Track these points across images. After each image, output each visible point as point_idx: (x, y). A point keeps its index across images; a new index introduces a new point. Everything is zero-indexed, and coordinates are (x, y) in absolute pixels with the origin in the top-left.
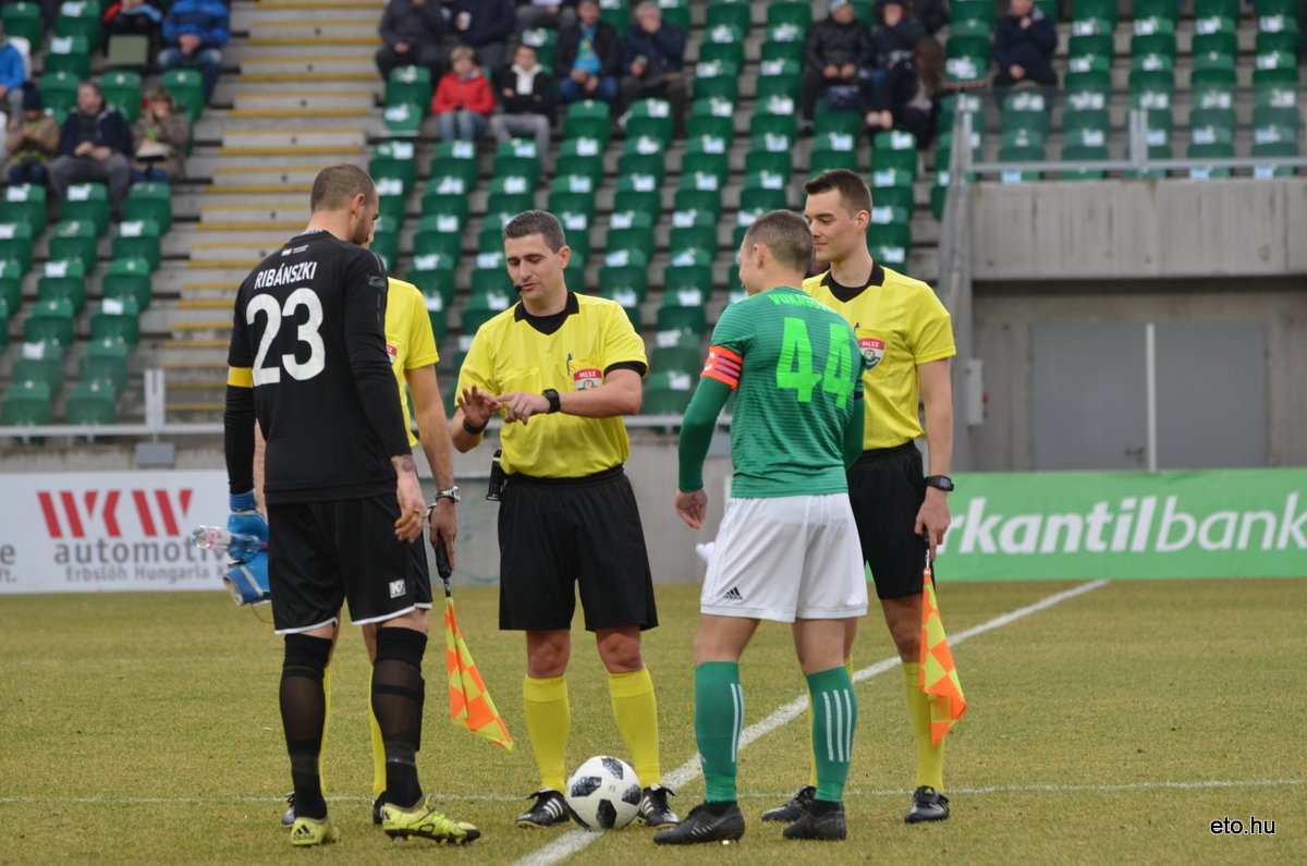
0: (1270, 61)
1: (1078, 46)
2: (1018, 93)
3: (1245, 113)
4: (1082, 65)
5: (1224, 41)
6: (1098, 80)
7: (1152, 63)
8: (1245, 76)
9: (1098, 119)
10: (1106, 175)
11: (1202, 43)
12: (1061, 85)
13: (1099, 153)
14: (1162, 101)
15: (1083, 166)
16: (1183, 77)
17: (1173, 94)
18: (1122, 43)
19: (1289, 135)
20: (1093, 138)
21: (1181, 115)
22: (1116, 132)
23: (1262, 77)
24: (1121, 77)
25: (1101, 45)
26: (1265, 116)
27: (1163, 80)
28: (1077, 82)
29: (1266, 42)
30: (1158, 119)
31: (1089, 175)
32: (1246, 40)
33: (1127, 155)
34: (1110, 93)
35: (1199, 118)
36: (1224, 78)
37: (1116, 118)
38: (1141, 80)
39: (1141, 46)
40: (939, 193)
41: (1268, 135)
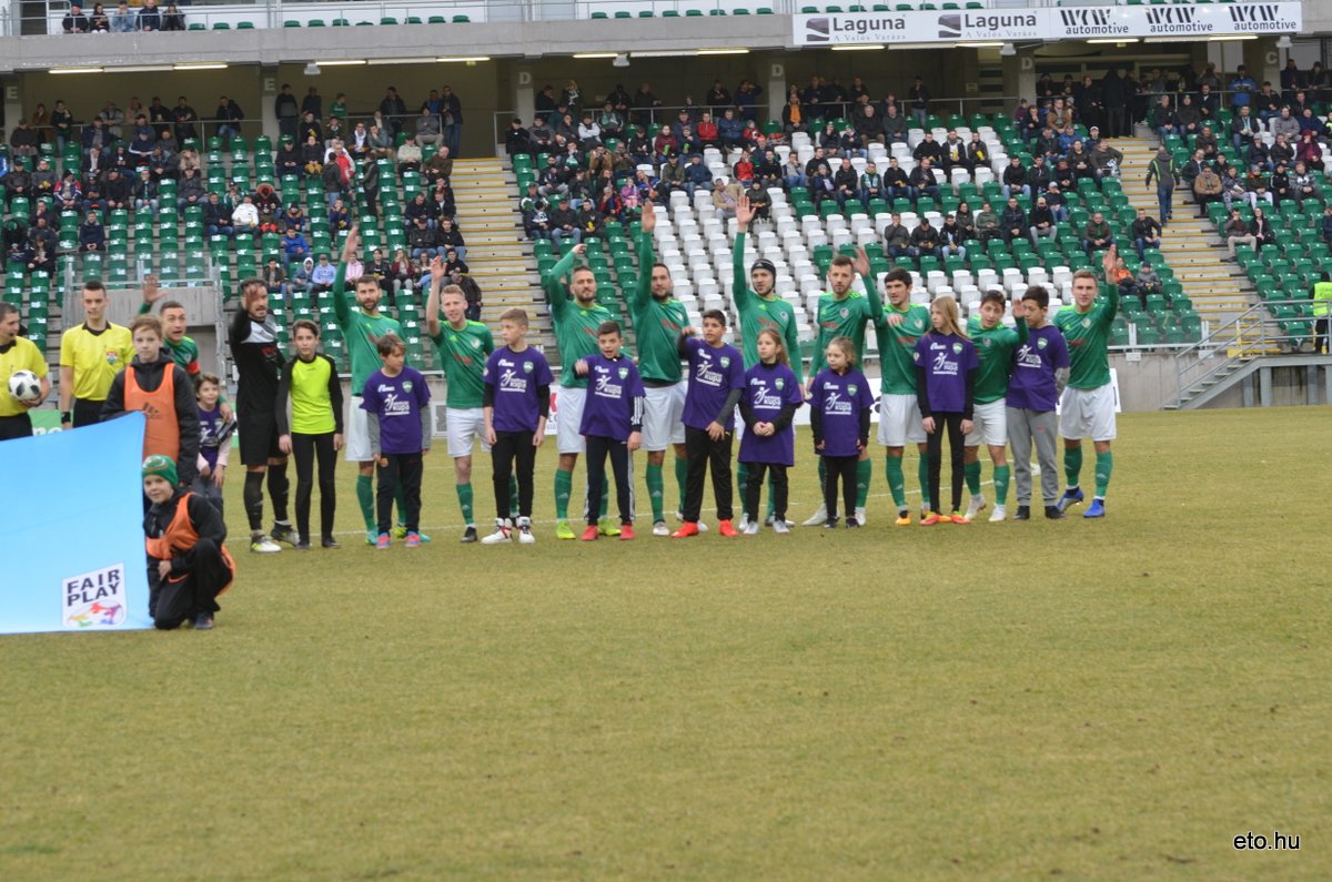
0: (192, 240)
1: (113, 235)
2: (90, 254)
3: (182, 260)
4: (115, 242)
5: (173, 232)
6: (122, 248)
7: (143, 241)
8: (181, 246)
9: (122, 264)
10: (127, 287)
11: (163, 233)
12: (107, 251)
13: (124, 278)
14: (148, 256)
15: (117, 284)
16: (156, 247)
17: (153, 253)
18: (131, 233)
19: (201, 269)
20: (121, 272)
21: (157, 262)
22: (132, 269)
23: (188, 245)
24: (131, 247)
25: (123, 234)
26: (191, 262)
27: (148, 248)
28: (113, 249)
29: (190, 232)
30: (148, 264)
31: (120, 287)
32: (181, 231)
33: (136, 278)
34: (127, 254)
35: (164, 263)
36: (174, 247)
37: (130, 264)
38: (140, 248)
39: (139, 234)
40: (60, 295)
41: (192, 270)
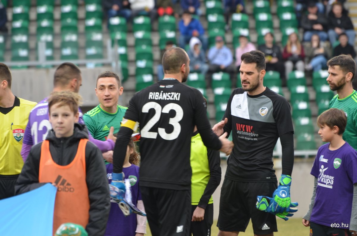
0: (91, 23)
1: (16, 17)
3: (82, 42)
4: (18, 25)
5: (73, 15)
6: (24, 30)
7: (45, 24)
8: (81, 28)
9: (25, 45)
10: (29, 67)
11: (64, 16)
12: (10, 32)
13: (26, 59)
14: (50, 38)
16: (57, 29)
17: (54, 35)
18: (33, 16)
19: (100, 51)
20: (23, 53)
21: (57, 44)
22: (33, 51)
23: (88, 28)
24: (33, 29)
25: (25, 16)
26: (91, 43)
27: (49, 30)
28: (16, 31)
29: (89, 15)
30: (49, 45)
31: (23, 67)
32: (81, 14)
33: (37, 59)
34: (29, 35)
35: (65, 45)
36: (74, 29)
37: (32, 44)
38: (41, 30)
39: (40, 17)
41: (92, 51)
